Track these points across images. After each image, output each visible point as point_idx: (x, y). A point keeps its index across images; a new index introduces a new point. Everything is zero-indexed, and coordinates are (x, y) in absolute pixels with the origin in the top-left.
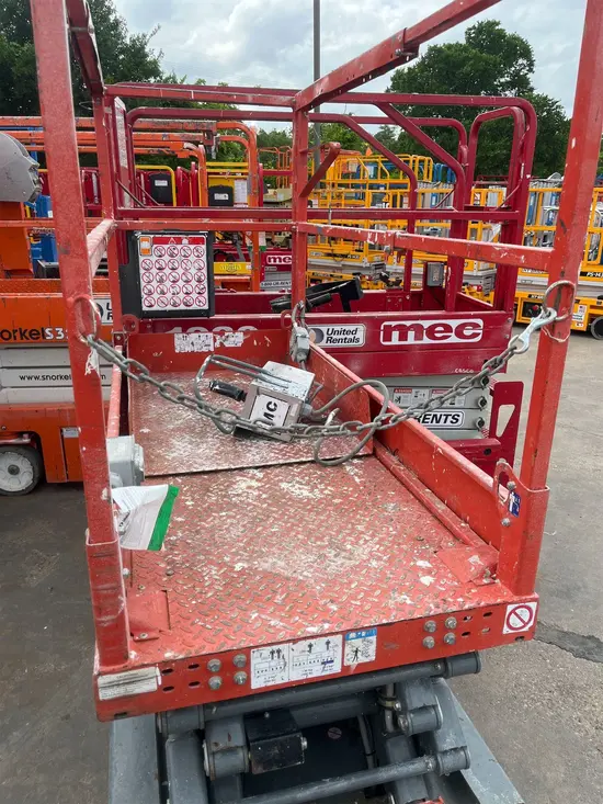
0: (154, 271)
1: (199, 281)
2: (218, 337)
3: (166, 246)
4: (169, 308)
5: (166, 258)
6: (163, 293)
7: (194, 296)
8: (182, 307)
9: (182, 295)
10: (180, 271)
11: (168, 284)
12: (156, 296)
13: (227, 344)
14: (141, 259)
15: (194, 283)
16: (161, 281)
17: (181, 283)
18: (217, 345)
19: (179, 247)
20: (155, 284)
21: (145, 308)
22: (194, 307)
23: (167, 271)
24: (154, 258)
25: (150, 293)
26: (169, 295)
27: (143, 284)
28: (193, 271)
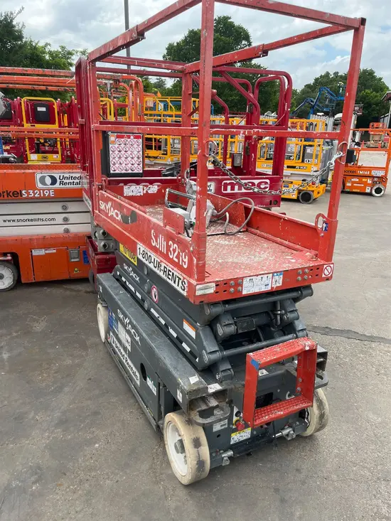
0: (117, 152)
1: (138, 158)
2: (145, 188)
3: (123, 140)
4: (124, 172)
5: (123, 146)
6: (120, 164)
7: (136, 165)
8: (130, 171)
9: (130, 165)
10: (129, 152)
11: (123, 159)
12: (117, 165)
13: (149, 192)
14: (110, 146)
15: (136, 159)
16: (120, 158)
17: (129, 159)
18: (145, 192)
19: (129, 140)
20: (117, 159)
21: (112, 172)
22: (136, 171)
23: (123, 152)
24: (117, 146)
25: (114, 164)
26: (124, 165)
27: (111, 159)
28: (136, 153)
